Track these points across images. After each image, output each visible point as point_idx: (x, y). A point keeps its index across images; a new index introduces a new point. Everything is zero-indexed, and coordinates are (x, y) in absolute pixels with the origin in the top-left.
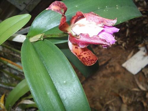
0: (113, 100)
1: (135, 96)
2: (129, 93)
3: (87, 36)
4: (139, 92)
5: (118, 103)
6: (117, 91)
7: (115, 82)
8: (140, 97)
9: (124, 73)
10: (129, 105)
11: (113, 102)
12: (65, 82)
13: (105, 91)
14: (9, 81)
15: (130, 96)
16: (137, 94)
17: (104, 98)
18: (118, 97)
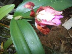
0: (57, 42)
1: (68, 40)
2: (65, 39)
3: (46, 21)
4: (70, 38)
5: (59, 43)
6: (59, 38)
7: (58, 33)
8: (70, 41)
9: (63, 29)
10: (65, 45)
11: (57, 43)
12: (33, 42)
13: (53, 38)
14: (6, 34)
15: (65, 41)
16: (69, 39)
17: (53, 41)
18: (59, 41)
